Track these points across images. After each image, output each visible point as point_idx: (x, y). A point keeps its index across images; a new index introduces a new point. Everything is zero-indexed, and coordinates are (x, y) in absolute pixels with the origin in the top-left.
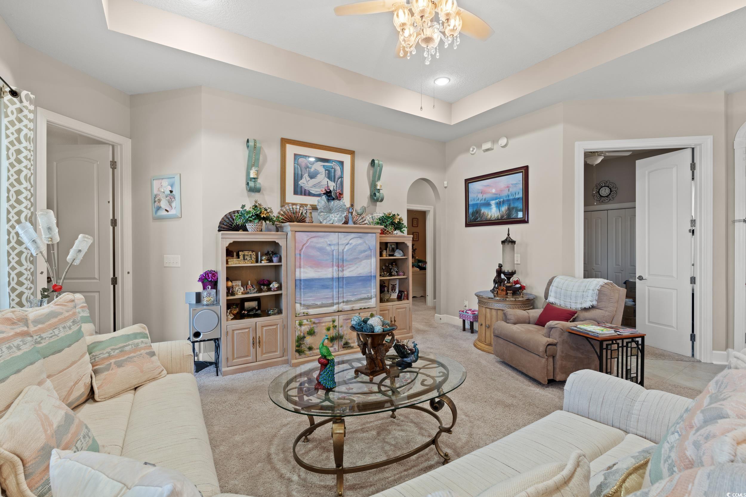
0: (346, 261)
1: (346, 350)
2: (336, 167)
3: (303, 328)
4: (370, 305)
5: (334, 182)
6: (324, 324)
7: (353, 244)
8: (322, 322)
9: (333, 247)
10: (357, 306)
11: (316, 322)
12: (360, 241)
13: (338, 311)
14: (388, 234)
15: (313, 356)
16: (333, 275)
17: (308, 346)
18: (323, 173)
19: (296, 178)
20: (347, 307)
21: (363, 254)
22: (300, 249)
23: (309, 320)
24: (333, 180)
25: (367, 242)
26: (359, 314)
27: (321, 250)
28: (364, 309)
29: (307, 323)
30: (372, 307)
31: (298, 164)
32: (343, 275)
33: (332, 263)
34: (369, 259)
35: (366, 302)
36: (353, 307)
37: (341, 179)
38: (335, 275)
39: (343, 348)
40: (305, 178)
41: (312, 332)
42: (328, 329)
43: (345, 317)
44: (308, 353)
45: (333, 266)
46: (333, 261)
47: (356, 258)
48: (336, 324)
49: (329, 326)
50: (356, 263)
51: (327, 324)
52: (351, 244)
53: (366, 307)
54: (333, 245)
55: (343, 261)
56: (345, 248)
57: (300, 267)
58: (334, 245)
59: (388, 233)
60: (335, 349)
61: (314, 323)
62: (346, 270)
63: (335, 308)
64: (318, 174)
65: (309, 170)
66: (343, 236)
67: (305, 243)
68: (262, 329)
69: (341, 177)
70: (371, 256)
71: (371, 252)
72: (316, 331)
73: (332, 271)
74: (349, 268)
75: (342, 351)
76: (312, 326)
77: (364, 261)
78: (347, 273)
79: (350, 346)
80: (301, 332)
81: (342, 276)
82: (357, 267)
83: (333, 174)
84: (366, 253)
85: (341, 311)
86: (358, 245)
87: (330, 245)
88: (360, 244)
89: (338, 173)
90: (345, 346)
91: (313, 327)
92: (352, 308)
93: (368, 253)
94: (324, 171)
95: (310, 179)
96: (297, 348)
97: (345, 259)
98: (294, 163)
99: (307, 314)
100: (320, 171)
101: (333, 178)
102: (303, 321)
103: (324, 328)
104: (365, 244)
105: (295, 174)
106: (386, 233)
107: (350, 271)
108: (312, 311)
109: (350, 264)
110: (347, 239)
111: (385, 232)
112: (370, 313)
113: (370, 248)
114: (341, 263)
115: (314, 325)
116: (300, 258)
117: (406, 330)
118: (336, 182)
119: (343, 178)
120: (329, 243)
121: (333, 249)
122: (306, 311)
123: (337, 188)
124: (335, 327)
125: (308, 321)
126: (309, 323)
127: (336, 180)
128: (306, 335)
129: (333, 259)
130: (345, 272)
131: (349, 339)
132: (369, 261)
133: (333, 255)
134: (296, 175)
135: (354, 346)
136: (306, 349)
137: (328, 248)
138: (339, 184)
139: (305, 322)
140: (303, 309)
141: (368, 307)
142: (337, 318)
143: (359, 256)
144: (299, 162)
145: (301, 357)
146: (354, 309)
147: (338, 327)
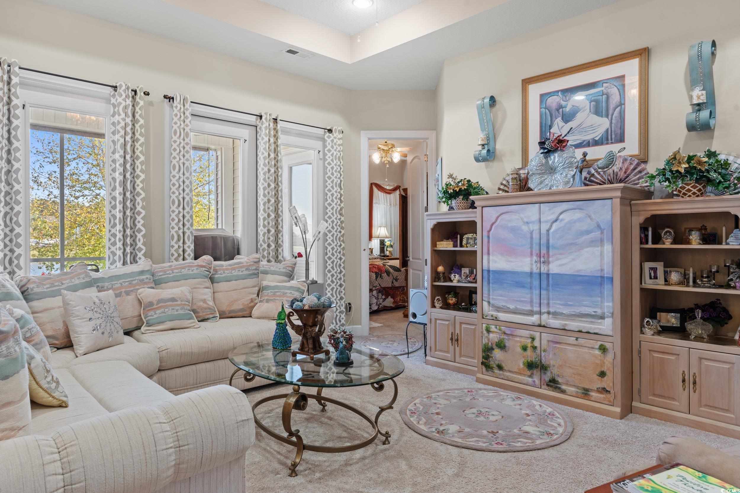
0: (554, 247)
1: (553, 391)
2: (609, 90)
3: (491, 335)
4: (600, 329)
5: (607, 116)
6: (518, 339)
7: (566, 221)
8: (516, 336)
9: (531, 227)
10: (574, 325)
11: (507, 333)
12: (578, 215)
13: (540, 326)
14: (690, 196)
15: (502, 379)
16: (532, 269)
17: (497, 362)
18: (585, 108)
19: (544, 129)
20: (555, 323)
21: (584, 238)
22: (488, 229)
23: (498, 327)
24: (603, 113)
25: (593, 216)
26: (577, 340)
27: (514, 230)
28: (587, 332)
29: (495, 330)
30: (605, 333)
31: (545, 108)
32: (548, 270)
33: (529, 250)
34: (598, 247)
35: (592, 323)
36: (566, 325)
37: (619, 108)
38: (535, 270)
39: (548, 385)
40: (556, 125)
41: (502, 345)
42: (525, 349)
43: (551, 337)
44: (497, 371)
45: (532, 254)
46: (531, 248)
47: (572, 244)
48: (537, 343)
49: (525, 344)
50: (572, 252)
51: (523, 340)
52: (562, 220)
53: (591, 331)
54: (531, 222)
55: (548, 248)
56: (551, 226)
57: (489, 254)
58: (533, 222)
59: (690, 194)
60: (534, 382)
61: (505, 333)
62: (552, 262)
63: (535, 319)
64: (577, 113)
65: (563, 111)
66: (548, 208)
67: (494, 221)
68: (461, 326)
69: (621, 104)
70: (602, 241)
71: (602, 233)
72: (507, 345)
73: (529, 262)
74: (558, 259)
75: (545, 389)
76: (502, 337)
77: (586, 250)
78: (554, 268)
79: (560, 388)
80: (489, 340)
81: (545, 271)
82: (574, 260)
83: (604, 105)
84: (592, 235)
85: (544, 326)
86: (575, 222)
87: (527, 223)
88: (579, 220)
89: (615, 99)
90: (551, 384)
91: (504, 339)
92: (563, 326)
93: (596, 234)
94: (588, 104)
95: (564, 124)
96: (483, 360)
97: (551, 244)
98: (541, 108)
99: (496, 318)
100: (580, 107)
101: (604, 111)
102: (491, 326)
103: (519, 344)
104: (588, 220)
105: (541, 123)
106: (685, 194)
107: (561, 265)
108: (502, 316)
109: (561, 254)
110: (554, 213)
111: (683, 191)
112: (599, 343)
113: (599, 226)
114: (544, 251)
115: (505, 337)
116: (489, 242)
117: (732, 416)
118: (610, 117)
119: (624, 104)
120: (526, 220)
121: (532, 229)
122: (495, 313)
123: (613, 125)
124: (535, 348)
125: (496, 328)
126: (499, 331)
127: (610, 112)
128: (494, 347)
129: (532, 244)
130: (551, 266)
131: (558, 376)
132: (597, 250)
133: (532, 238)
134: (544, 125)
135: (567, 391)
136: (495, 366)
137: (525, 228)
138: (616, 117)
139: (493, 328)
140: (492, 310)
141: (596, 331)
142: (537, 335)
143: (577, 241)
144: (547, 104)
145: (487, 373)
146: (567, 328)
147: (539, 349)
